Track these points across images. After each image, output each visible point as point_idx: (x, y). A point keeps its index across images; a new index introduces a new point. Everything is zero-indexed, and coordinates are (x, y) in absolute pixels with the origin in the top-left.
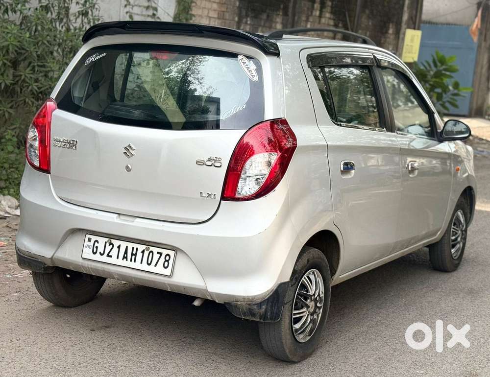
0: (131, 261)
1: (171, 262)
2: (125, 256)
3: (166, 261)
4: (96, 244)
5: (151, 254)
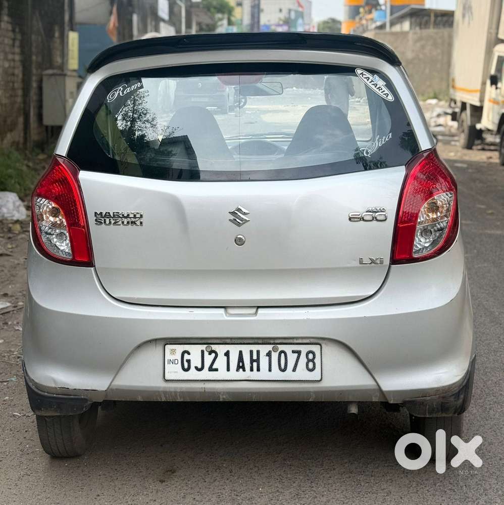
0: (252, 370)
1: (317, 361)
2: (241, 365)
3: (309, 361)
4: (186, 357)
5: (283, 355)
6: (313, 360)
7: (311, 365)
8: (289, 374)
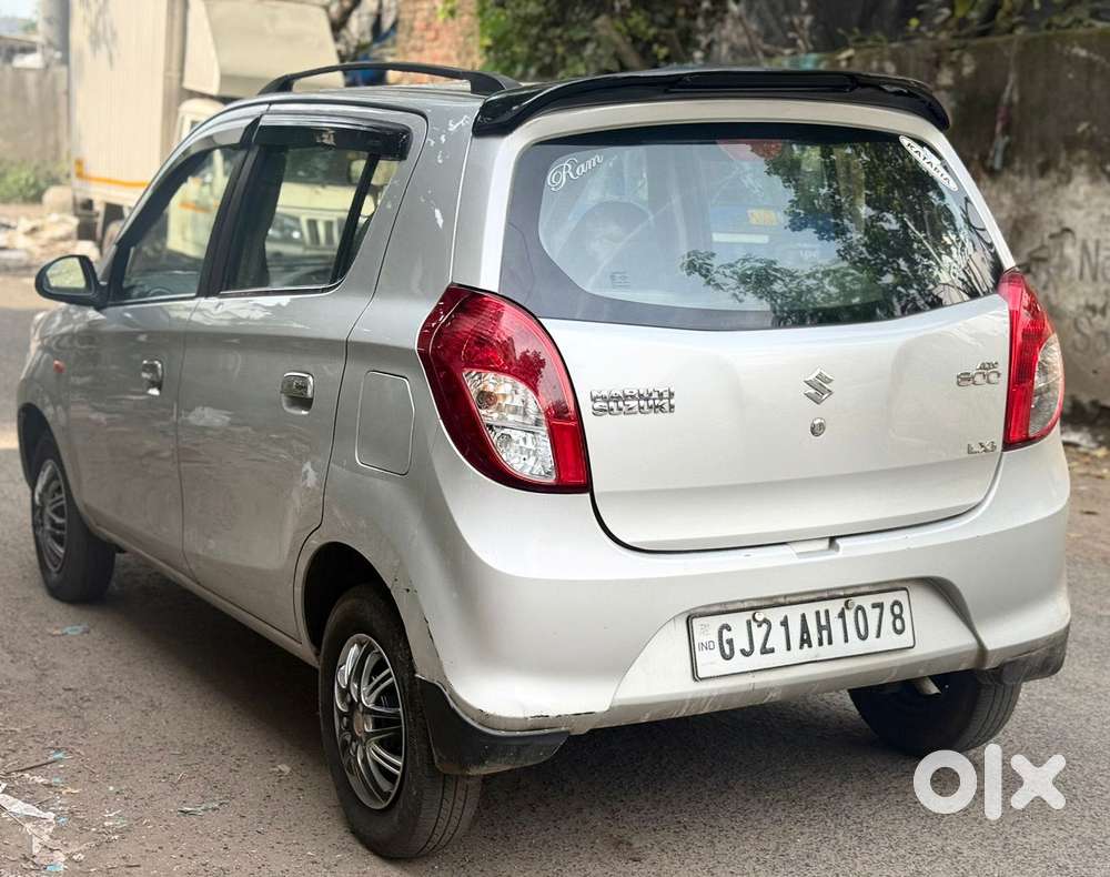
0: (821, 643)
1: (906, 615)
2: (805, 637)
3: (896, 617)
4: (726, 635)
5: (860, 613)
6: (900, 617)
7: (899, 625)
8: (872, 644)
